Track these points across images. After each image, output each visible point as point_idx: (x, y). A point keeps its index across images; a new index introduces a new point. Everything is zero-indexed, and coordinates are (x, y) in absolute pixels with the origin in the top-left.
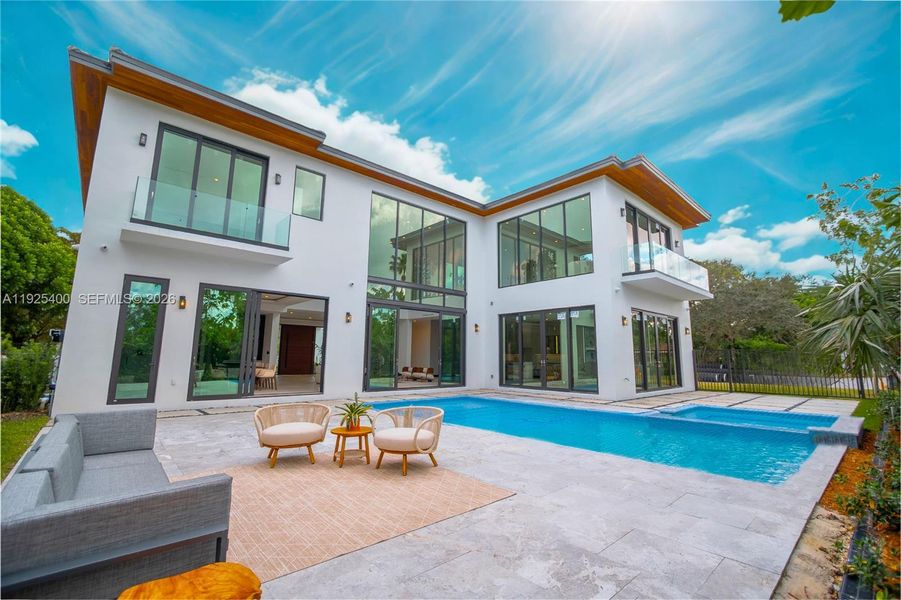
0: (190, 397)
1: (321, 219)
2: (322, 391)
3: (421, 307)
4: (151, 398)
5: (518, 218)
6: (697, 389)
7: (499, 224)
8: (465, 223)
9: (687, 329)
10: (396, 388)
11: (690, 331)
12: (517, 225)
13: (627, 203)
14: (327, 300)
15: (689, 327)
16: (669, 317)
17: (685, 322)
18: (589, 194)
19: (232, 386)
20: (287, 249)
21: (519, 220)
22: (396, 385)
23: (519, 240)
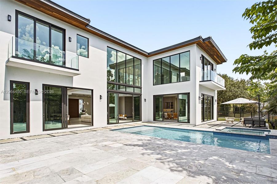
0: (44, 130)
1: (88, 57)
2: (93, 125)
3: (126, 92)
4: (28, 131)
5: (161, 58)
6: (217, 120)
7: (153, 61)
8: (141, 60)
9: (216, 100)
10: (118, 123)
11: (216, 101)
12: (161, 61)
13: (202, 55)
14: (92, 90)
15: (216, 99)
16: (211, 96)
17: (216, 98)
18: (189, 51)
19: (59, 125)
20: (78, 70)
21: (161, 60)
22: (118, 122)
23: (161, 68)
